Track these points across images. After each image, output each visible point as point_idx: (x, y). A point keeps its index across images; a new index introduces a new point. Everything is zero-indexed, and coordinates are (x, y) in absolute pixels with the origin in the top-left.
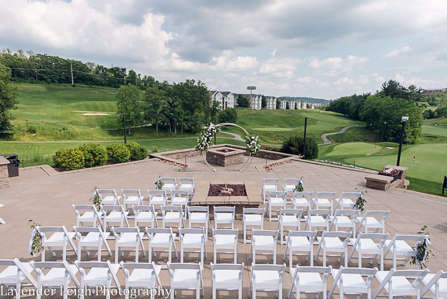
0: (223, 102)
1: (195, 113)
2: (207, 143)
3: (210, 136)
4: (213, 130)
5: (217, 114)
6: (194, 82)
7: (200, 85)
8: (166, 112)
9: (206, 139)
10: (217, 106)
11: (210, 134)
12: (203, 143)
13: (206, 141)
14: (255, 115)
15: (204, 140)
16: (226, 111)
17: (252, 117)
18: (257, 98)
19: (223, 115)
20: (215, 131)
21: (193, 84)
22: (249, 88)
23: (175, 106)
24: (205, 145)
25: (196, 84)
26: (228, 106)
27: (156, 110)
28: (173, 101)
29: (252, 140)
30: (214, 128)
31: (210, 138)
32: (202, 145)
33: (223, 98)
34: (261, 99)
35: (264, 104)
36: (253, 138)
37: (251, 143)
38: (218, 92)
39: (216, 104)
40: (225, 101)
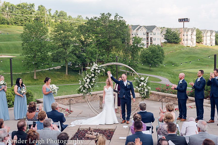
0: (147, 38)
1: (112, 52)
2: (89, 85)
3: (93, 77)
4: (97, 71)
5: (139, 53)
6: (110, 15)
7: (118, 19)
8: (77, 52)
9: (88, 80)
10: (138, 43)
11: (93, 75)
12: (86, 85)
13: (88, 82)
14: (187, 53)
15: (87, 82)
16: (150, 49)
17: (185, 56)
18: (190, 33)
19: (147, 53)
20: (99, 71)
21: (109, 18)
22: (180, 20)
23: (88, 45)
24: (87, 87)
25: (112, 18)
26: (154, 42)
27: (66, 49)
28: (85, 39)
29: (142, 81)
30: (97, 68)
31: (93, 79)
32: (85, 88)
33: (147, 33)
34: (195, 33)
35: (199, 40)
36: (142, 79)
37: (140, 85)
38: (141, 27)
39: (137, 41)
40: (150, 36)
